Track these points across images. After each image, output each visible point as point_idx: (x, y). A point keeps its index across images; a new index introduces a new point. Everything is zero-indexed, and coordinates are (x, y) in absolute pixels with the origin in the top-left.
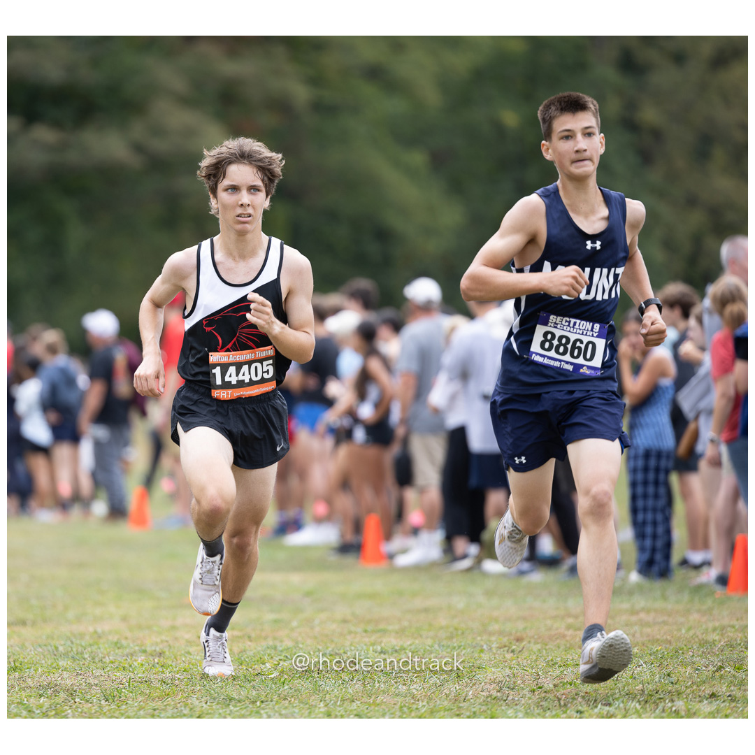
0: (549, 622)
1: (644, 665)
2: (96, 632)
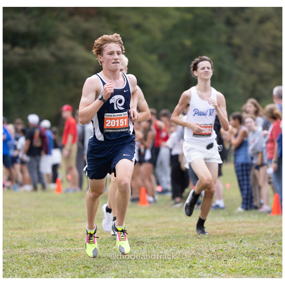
1: (247, 243)
2: (48, 232)
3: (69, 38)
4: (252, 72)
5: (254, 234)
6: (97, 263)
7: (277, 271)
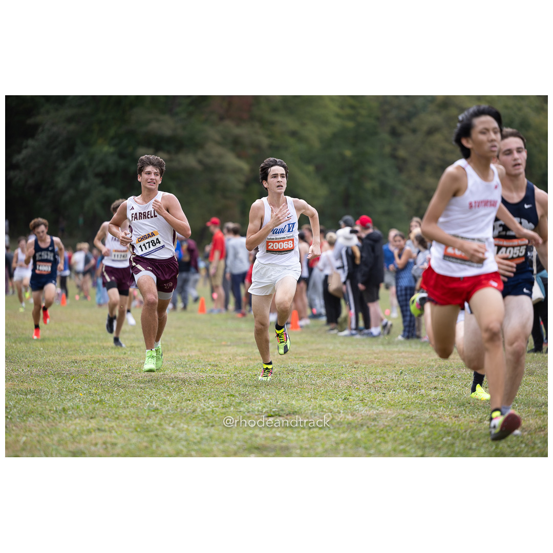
0: (367, 356)
1: (407, 375)
2: (189, 356)
3: (219, 144)
4: (418, 188)
5: (416, 365)
6: (243, 391)
7: (440, 406)
